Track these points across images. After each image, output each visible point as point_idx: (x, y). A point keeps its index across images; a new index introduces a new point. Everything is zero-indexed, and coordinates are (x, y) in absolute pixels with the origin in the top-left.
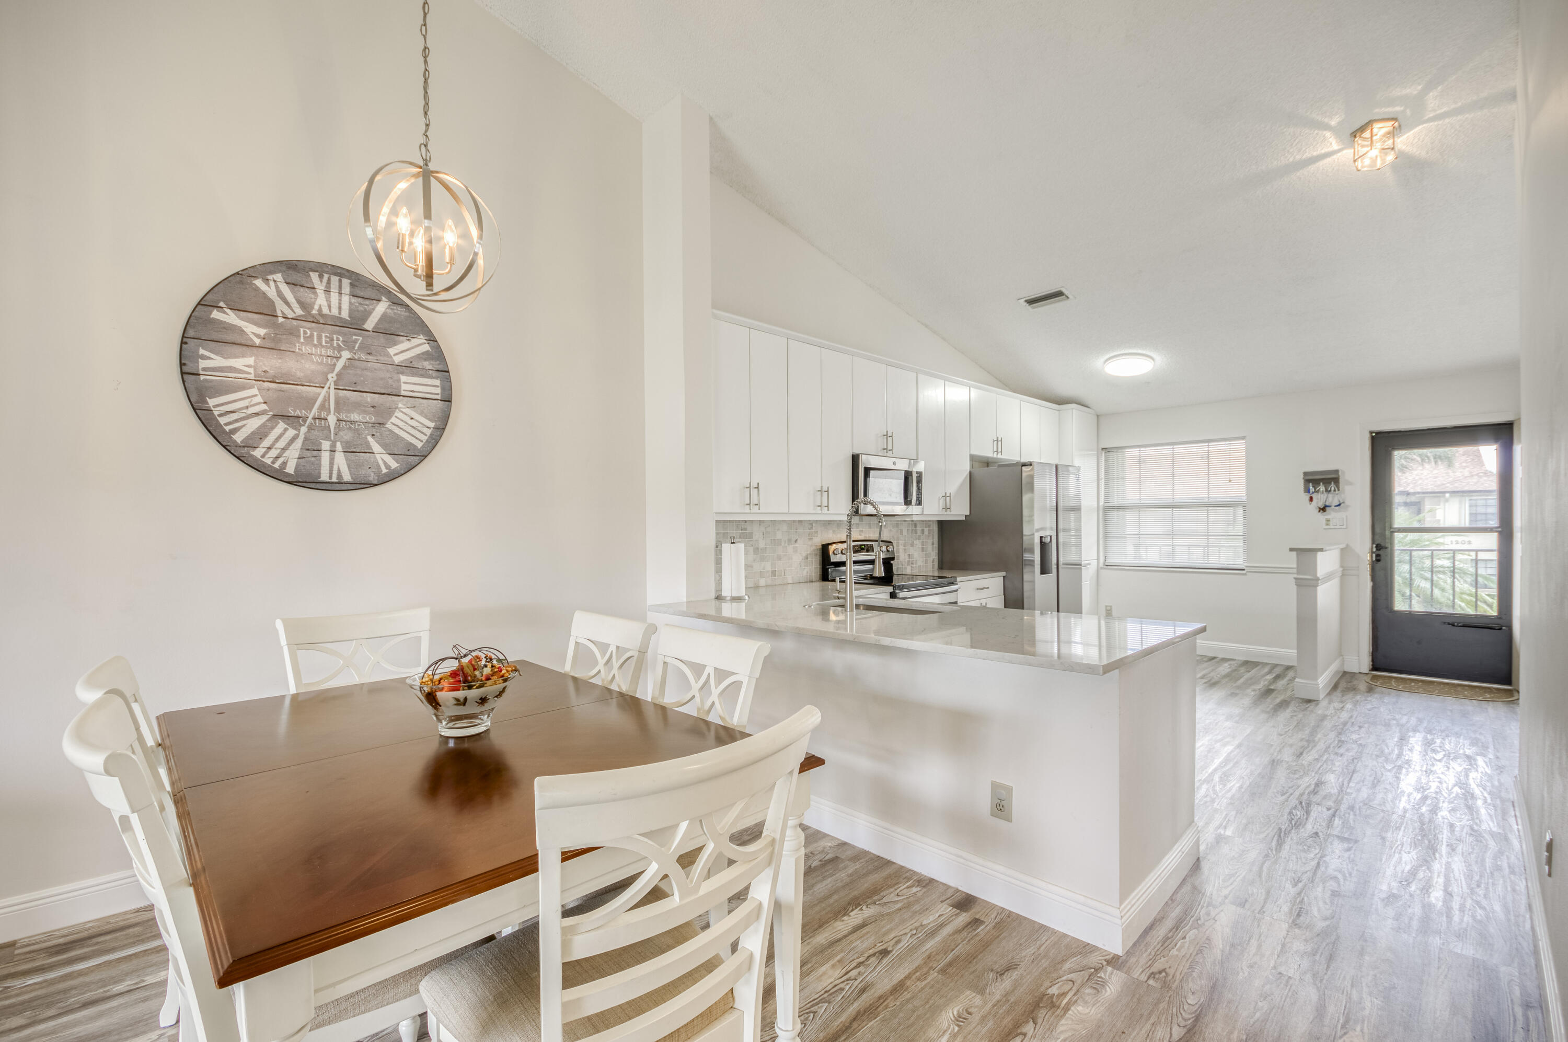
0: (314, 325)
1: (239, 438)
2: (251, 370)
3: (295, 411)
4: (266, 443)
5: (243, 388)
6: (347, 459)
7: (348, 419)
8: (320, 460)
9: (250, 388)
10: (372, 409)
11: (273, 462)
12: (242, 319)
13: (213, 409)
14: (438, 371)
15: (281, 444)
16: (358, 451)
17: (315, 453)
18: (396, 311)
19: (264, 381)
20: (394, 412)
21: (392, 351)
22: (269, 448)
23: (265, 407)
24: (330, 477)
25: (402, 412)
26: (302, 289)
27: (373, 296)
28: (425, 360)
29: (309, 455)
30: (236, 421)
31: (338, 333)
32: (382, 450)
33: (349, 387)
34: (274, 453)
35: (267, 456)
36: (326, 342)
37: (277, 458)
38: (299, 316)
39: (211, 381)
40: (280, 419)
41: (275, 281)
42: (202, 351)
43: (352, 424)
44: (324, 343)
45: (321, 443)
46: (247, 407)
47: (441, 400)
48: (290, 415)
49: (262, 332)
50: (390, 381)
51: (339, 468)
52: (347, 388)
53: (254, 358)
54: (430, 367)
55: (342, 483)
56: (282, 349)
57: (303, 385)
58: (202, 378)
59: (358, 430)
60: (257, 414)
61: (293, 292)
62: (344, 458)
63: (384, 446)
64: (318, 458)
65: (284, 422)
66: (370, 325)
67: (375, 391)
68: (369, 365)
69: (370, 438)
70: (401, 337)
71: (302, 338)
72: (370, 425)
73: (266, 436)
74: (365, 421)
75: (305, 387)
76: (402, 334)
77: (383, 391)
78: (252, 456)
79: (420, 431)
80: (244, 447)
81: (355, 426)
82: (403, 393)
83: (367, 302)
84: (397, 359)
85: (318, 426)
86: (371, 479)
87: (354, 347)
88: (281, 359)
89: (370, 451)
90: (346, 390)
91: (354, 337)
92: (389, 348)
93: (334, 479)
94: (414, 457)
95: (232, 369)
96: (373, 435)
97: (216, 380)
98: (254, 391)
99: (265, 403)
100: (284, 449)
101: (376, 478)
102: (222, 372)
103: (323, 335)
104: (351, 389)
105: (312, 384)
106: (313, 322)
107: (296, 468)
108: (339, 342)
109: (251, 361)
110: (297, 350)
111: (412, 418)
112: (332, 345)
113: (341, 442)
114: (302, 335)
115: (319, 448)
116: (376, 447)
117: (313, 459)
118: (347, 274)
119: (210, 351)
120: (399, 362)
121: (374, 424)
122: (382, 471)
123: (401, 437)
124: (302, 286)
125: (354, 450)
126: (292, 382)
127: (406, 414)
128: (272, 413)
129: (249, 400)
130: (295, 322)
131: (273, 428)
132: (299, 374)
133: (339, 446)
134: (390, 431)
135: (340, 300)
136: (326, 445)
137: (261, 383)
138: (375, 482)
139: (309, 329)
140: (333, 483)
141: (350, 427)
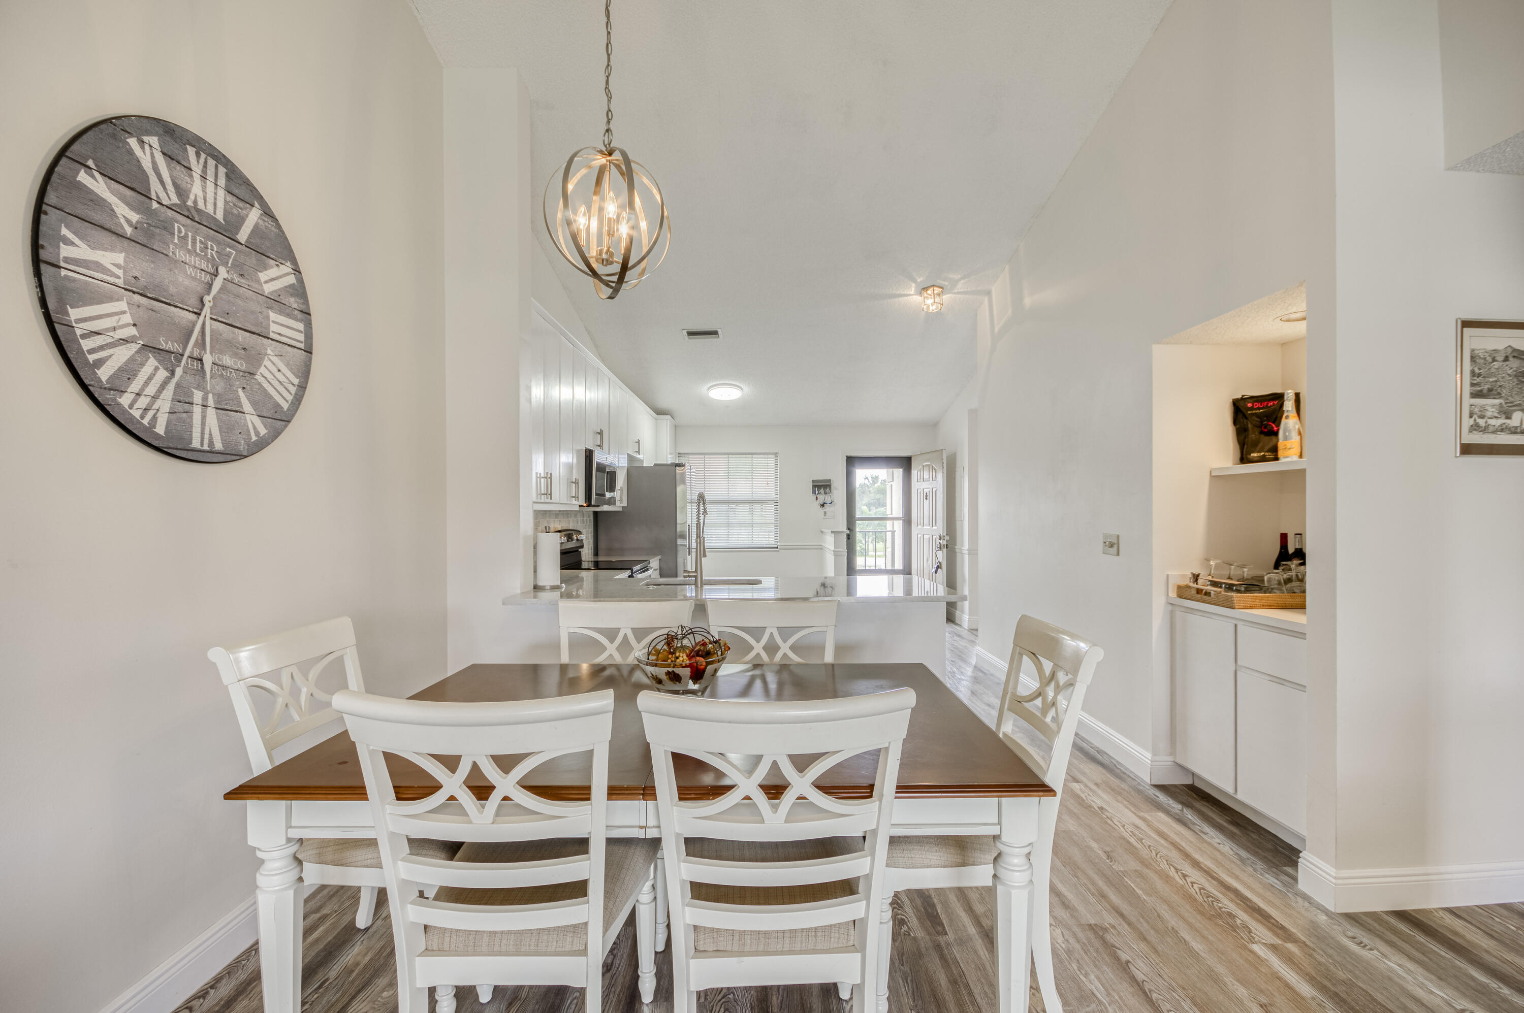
0: (189, 222)
1: (104, 374)
2: (120, 273)
3: (167, 343)
4: (135, 386)
5: (110, 299)
6: (218, 419)
7: (220, 363)
8: (191, 418)
9: (118, 300)
10: (243, 352)
11: (142, 417)
12: (112, 192)
13: (74, 325)
14: (302, 311)
15: (151, 390)
16: (229, 408)
17: (187, 406)
18: (266, 224)
19: (134, 292)
20: (263, 359)
21: (263, 276)
22: (138, 395)
23: (133, 331)
24: (202, 445)
25: (270, 360)
26: (178, 167)
27: (247, 198)
28: (292, 295)
29: (180, 410)
30: (102, 348)
31: (213, 240)
32: (252, 410)
33: (221, 317)
34: (143, 402)
35: (136, 406)
36: (201, 250)
37: (147, 410)
38: (175, 205)
39: (74, 280)
40: (151, 352)
41: (151, 146)
42: (64, 231)
43: (224, 370)
44: (198, 251)
45: (192, 393)
46: (114, 329)
47: (305, 351)
48: (161, 347)
49: (135, 217)
50: (260, 316)
51: (210, 431)
52: (220, 319)
53: (124, 254)
54: (295, 306)
55: (213, 453)
56: (154, 248)
57: (176, 307)
58: (63, 272)
59: (228, 379)
60: (125, 341)
61: (168, 166)
62: (215, 416)
63: (254, 404)
64: (189, 412)
65: (154, 357)
66: (243, 236)
67: (246, 328)
68: (242, 290)
69: (241, 392)
70: (271, 260)
71: (176, 237)
72: (241, 373)
73: (135, 376)
74: (236, 367)
75: (177, 309)
76: (272, 256)
77: (253, 330)
78: (119, 404)
79: (286, 388)
80: (110, 389)
81: (227, 373)
82: (272, 335)
83: (241, 204)
84: (268, 289)
85: (191, 369)
86: (241, 448)
87: (228, 263)
88: (153, 262)
89: (241, 410)
90: (219, 321)
91: (228, 249)
92: (260, 272)
93: (206, 447)
94: (281, 422)
95: (99, 267)
96: (244, 388)
97: (80, 280)
98: (122, 305)
99: (134, 325)
100: (155, 398)
101: (246, 447)
102: (88, 268)
103: (198, 238)
104: (224, 320)
105: (185, 307)
106: (188, 217)
107: (167, 427)
108: (213, 252)
109: (120, 258)
110: (171, 254)
111: (279, 371)
112: (206, 255)
113: (213, 394)
114: (176, 233)
115: (190, 400)
116: (247, 406)
117: (184, 415)
118: (223, 160)
119: (74, 233)
120: (271, 293)
121: (245, 372)
122: (251, 439)
123: (270, 394)
124: (179, 162)
125: (226, 407)
126: (164, 300)
127: (274, 364)
128: (141, 342)
129: (117, 318)
130: (170, 213)
131: (142, 365)
132: (172, 290)
133: (211, 402)
134: (259, 384)
135: (216, 194)
136: (198, 396)
137: (131, 294)
138: (245, 454)
139: (183, 226)
140: (204, 451)
141: (222, 374)
